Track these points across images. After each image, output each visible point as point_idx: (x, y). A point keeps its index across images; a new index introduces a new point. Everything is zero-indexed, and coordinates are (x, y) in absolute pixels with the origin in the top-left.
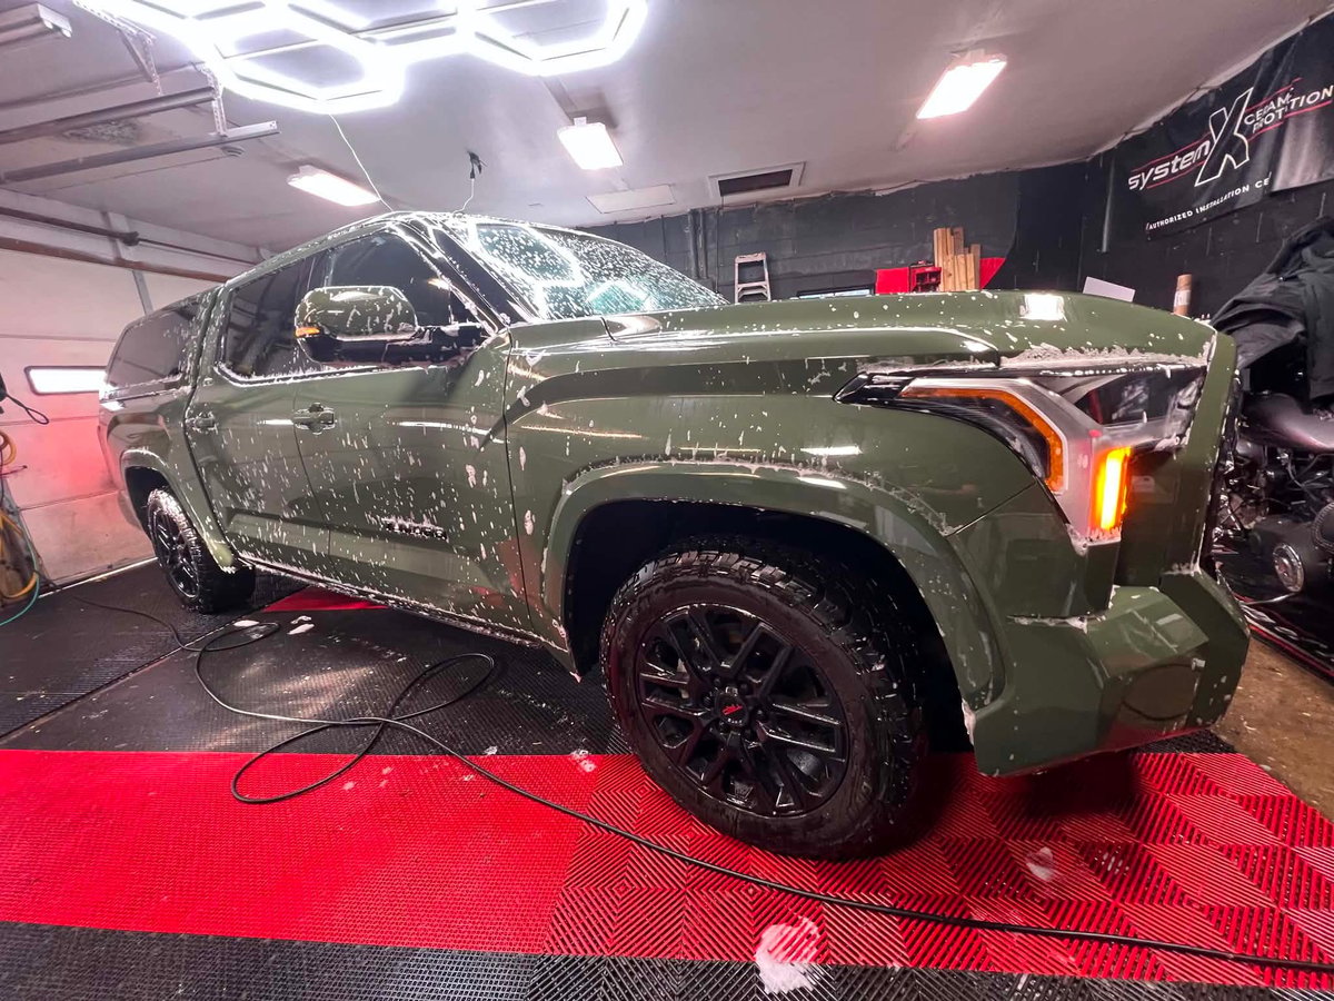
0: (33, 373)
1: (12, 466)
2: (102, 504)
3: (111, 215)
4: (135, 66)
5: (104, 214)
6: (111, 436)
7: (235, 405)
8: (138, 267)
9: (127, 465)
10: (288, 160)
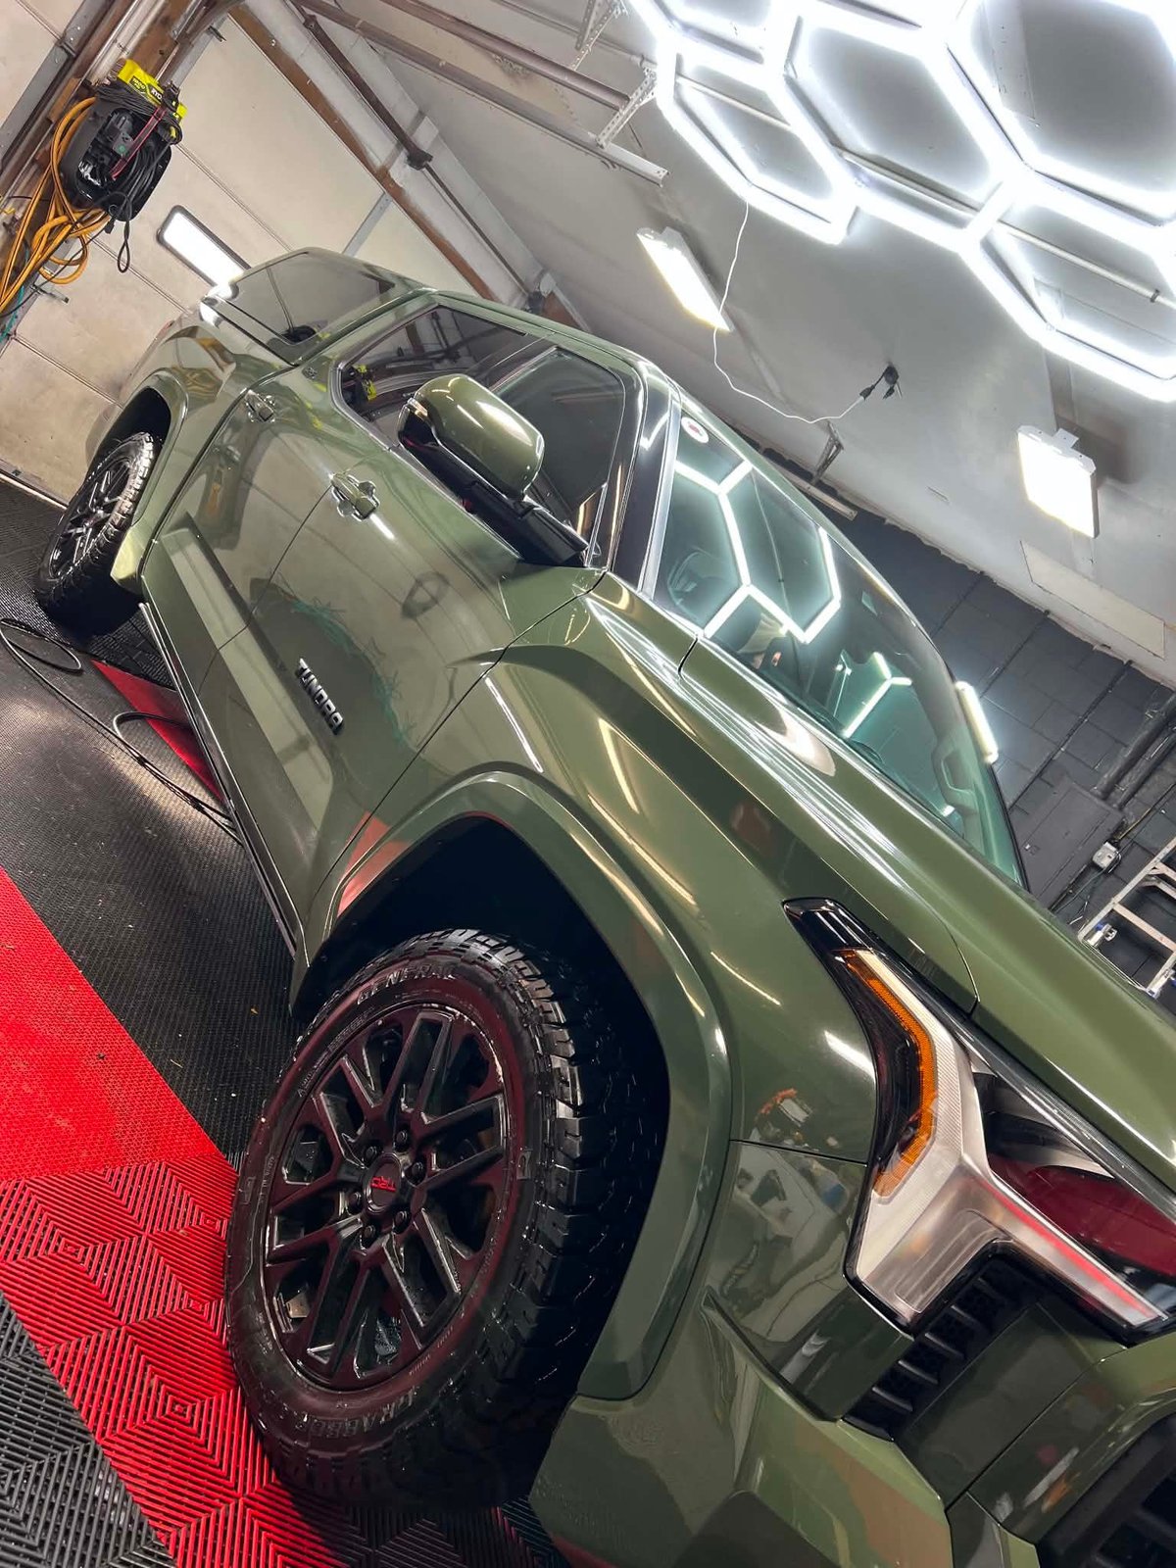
0: (178, 217)
1: (57, 289)
2: (85, 402)
3: (427, 119)
4: (580, 18)
5: (421, 115)
6: (173, 341)
7: (319, 425)
8: (396, 194)
9: (151, 383)
10: (660, 209)
